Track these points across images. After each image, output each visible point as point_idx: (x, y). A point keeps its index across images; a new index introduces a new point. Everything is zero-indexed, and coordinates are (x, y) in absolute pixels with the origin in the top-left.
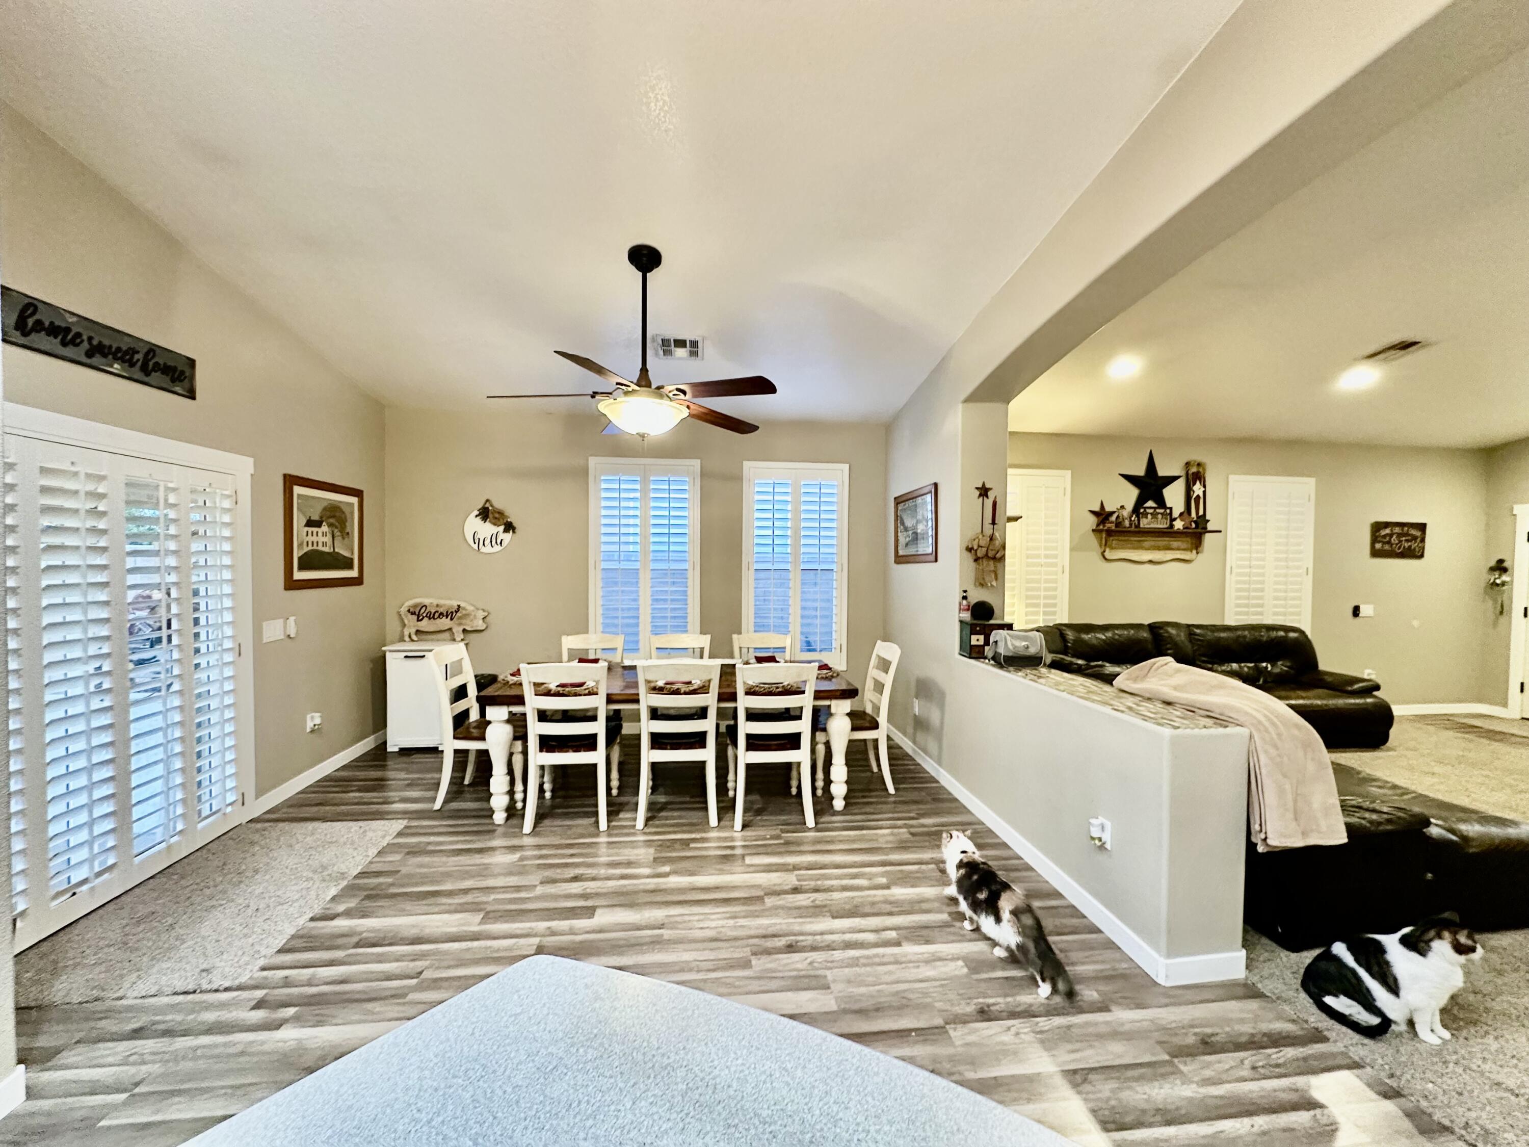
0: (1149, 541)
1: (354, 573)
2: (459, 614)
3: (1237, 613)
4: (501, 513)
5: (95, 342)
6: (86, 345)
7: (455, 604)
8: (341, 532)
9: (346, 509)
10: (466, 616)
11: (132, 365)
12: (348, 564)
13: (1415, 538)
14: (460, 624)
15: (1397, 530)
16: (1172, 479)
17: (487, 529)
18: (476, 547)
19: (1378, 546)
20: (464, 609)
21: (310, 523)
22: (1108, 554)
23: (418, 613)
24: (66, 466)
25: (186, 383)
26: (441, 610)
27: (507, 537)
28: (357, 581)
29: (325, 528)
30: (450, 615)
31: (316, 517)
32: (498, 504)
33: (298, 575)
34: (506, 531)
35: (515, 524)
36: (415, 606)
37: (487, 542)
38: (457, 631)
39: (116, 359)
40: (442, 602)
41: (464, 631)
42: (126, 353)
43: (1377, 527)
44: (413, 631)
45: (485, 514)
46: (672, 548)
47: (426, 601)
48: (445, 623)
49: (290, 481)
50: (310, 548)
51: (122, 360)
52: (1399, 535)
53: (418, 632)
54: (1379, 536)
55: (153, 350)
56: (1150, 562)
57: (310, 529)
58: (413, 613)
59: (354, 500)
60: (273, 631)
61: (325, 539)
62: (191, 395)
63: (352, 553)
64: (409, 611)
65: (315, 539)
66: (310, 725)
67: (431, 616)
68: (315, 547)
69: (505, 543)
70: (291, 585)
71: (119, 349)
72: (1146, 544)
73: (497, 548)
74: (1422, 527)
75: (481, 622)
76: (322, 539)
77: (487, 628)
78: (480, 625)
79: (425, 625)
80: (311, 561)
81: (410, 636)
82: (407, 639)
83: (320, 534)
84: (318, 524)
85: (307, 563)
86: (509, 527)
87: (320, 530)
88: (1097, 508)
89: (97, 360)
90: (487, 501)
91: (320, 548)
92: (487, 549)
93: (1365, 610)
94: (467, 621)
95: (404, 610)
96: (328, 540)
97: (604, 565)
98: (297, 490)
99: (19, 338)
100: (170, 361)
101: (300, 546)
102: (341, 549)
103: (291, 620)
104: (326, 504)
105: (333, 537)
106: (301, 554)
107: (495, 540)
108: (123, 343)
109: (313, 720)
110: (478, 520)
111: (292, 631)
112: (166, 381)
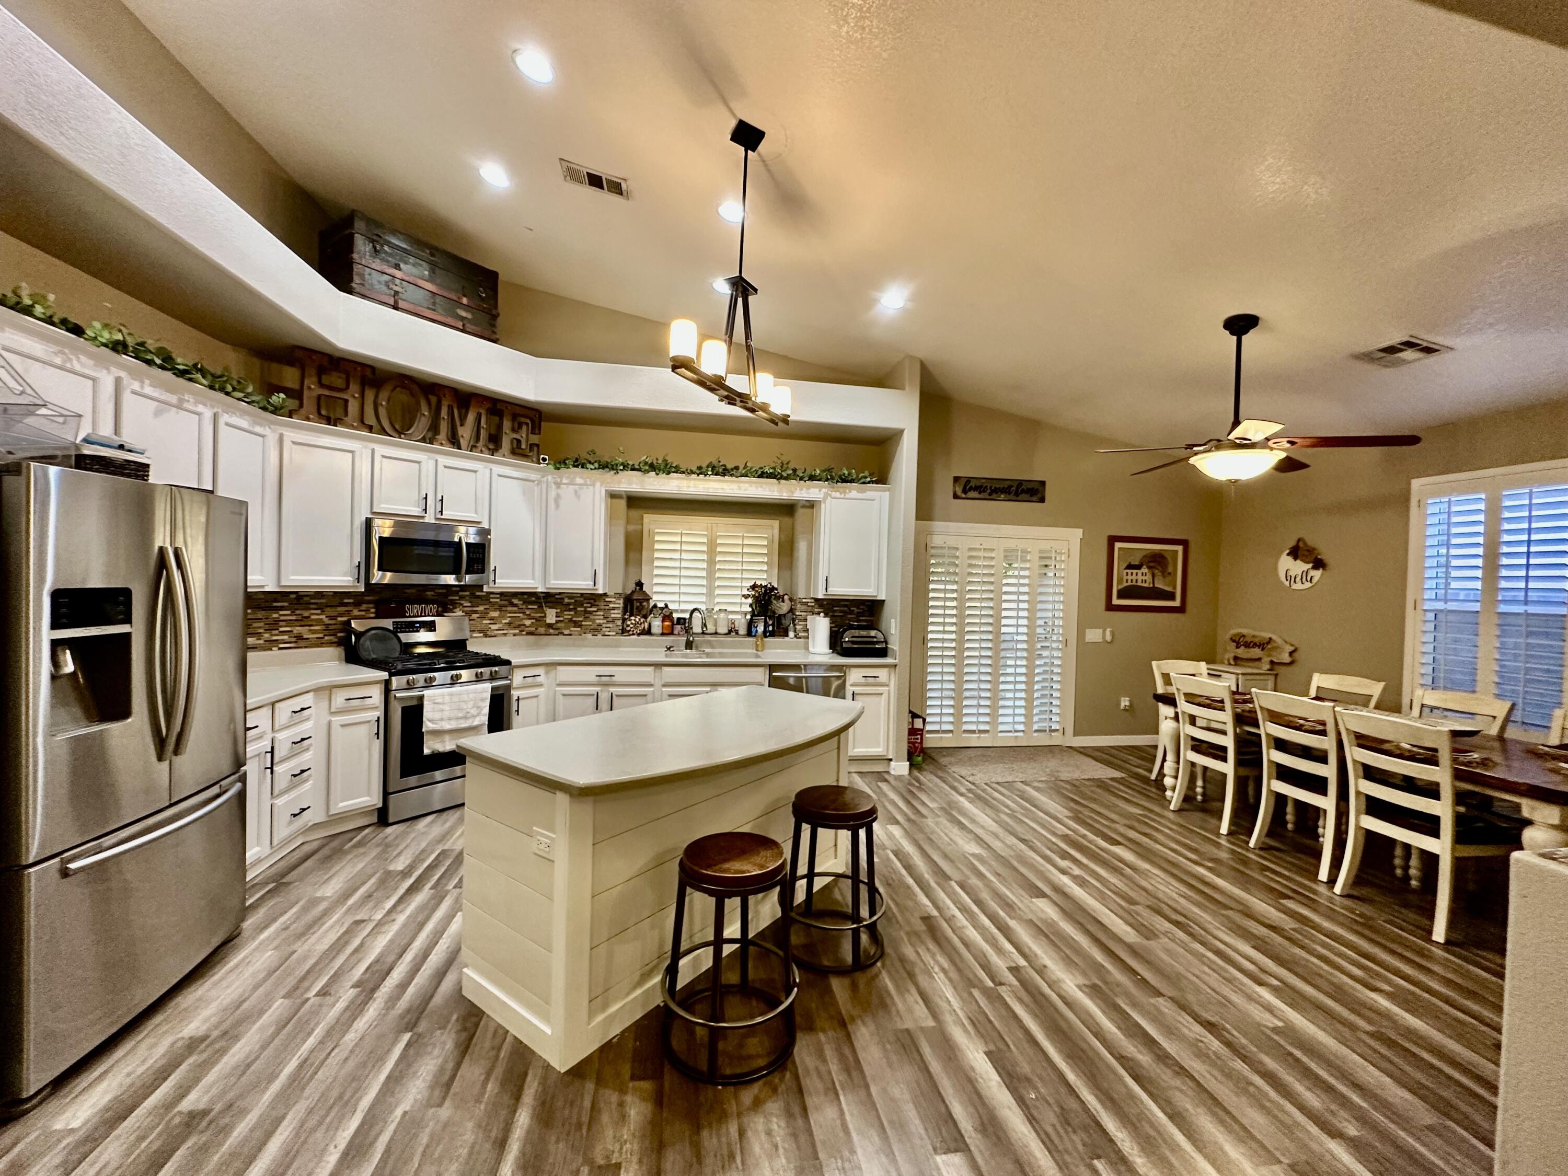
1: (1177, 603)
2: (1269, 646)
4: (1312, 551)
5: (994, 488)
6: (990, 490)
7: (1267, 635)
8: (1163, 573)
9: (1166, 555)
10: (1276, 648)
11: (1010, 493)
12: (1171, 597)
14: (1269, 656)
17: (1299, 567)
18: (1287, 583)
20: (1275, 642)
21: (1130, 567)
23: (1239, 641)
24: (979, 546)
25: (1040, 495)
26: (1256, 640)
27: (1317, 574)
28: (1181, 610)
29: (1145, 570)
30: (1263, 645)
31: (1136, 562)
32: (1311, 541)
33: (1116, 601)
34: (1315, 567)
35: (1325, 561)
36: (1235, 635)
37: (1298, 579)
38: (1266, 660)
39: (1002, 493)
40: (1256, 633)
41: (1272, 662)
42: (1008, 488)
44: (1232, 655)
45: (1295, 553)
46: (1532, 585)
47: (1244, 631)
48: (1256, 652)
49: (1112, 540)
50: (1129, 583)
51: (1006, 493)
53: (1236, 658)
55: (1020, 483)
57: (1130, 571)
58: (1234, 641)
59: (1180, 548)
60: (1094, 635)
61: (1144, 578)
62: (1043, 501)
63: (1175, 588)
64: (1231, 639)
65: (1134, 577)
66: (1122, 706)
67: (1247, 645)
68: (1134, 583)
69: (1315, 580)
70: (1110, 607)
71: (1005, 487)
73: (1308, 585)
75: (1287, 655)
76: (1140, 577)
77: (1292, 663)
78: (1286, 658)
79: (1242, 652)
80: (1127, 592)
81: (1228, 661)
82: (1226, 662)
83: (1140, 574)
84: (1138, 567)
85: (1122, 594)
86: (1319, 564)
87: (1140, 572)
89: (994, 496)
90: (1299, 540)
91: (1139, 584)
92: (1298, 586)
94: (1274, 653)
95: (1228, 637)
96: (1148, 578)
97: (1427, 605)
98: (1118, 545)
99: (963, 496)
100: (1030, 486)
101: (1120, 581)
102: (1160, 585)
103: (1108, 630)
104: (1144, 553)
105: (1153, 576)
106: (1120, 587)
107: (1305, 576)
108: (1006, 485)
109: (1125, 702)
110: (1290, 559)
111: (1109, 638)
112: (1027, 497)
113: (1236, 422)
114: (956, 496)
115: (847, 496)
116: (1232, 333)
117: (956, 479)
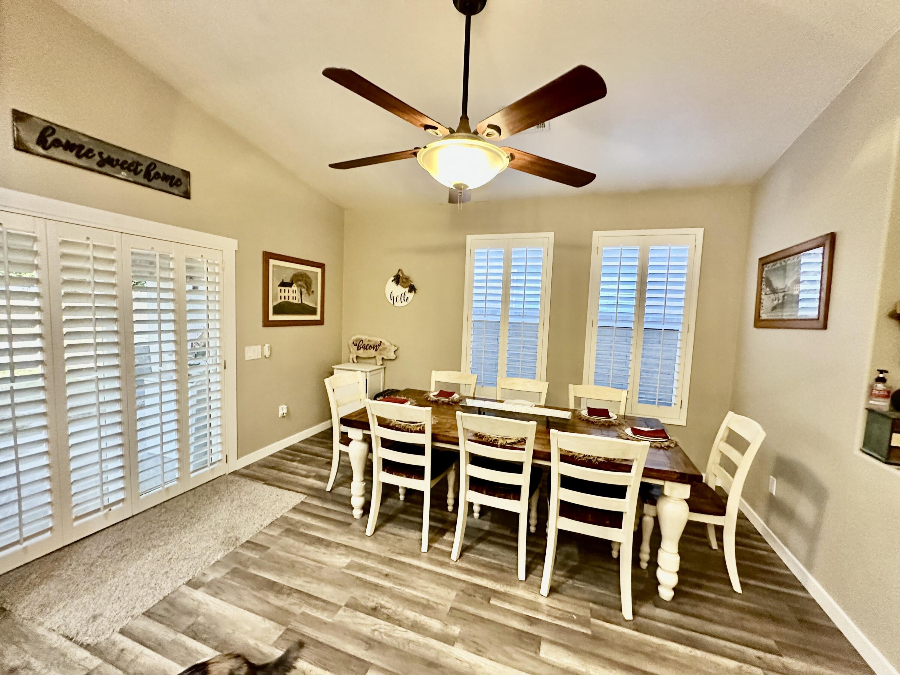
1: (317, 317)
2: (380, 347)
4: (407, 279)
5: (105, 156)
6: (97, 158)
7: (379, 340)
8: (307, 290)
9: (310, 275)
10: (385, 349)
11: (136, 173)
12: (313, 311)
14: (380, 354)
17: (399, 290)
18: (392, 302)
20: (384, 344)
21: (283, 284)
23: (359, 345)
25: (182, 188)
26: (371, 344)
27: (410, 296)
28: (320, 323)
29: (294, 287)
30: (375, 347)
31: (288, 280)
32: (406, 272)
33: (272, 317)
34: (410, 291)
35: (416, 287)
36: (357, 340)
37: (399, 299)
38: (379, 358)
39: (123, 168)
41: (383, 359)
42: (132, 164)
44: (355, 356)
45: (397, 280)
46: (526, 306)
47: (363, 337)
49: (268, 256)
50: (283, 300)
51: (129, 170)
53: (357, 357)
55: (154, 164)
57: (282, 289)
58: (355, 345)
59: (319, 270)
60: (254, 352)
61: (294, 295)
62: (187, 195)
63: (316, 304)
64: (353, 343)
65: (286, 294)
66: (281, 413)
67: (365, 348)
68: (287, 300)
69: (409, 300)
70: (267, 323)
71: (125, 162)
73: (405, 303)
75: (393, 353)
76: (291, 295)
77: (396, 358)
79: (362, 353)
80: (282, 308)
81: (353, 360)
82: (351, 361)
83: (291, 291)
84: (290, 285)
85: (278, 310)
86: (412, 289)
87: (291, 289)
89: (107, 168)
90: (400, 270)
91: (291, 300)
92: (399, 304)
94: (385, 353)
95: (351, 342)
96: (297, 295)
97: (475, 318)
98: (272, 262)
99: (40, 150)
100: (165, 170)
101: (274, 299)
102: (307, 301)
103: (267, 346)
104: (296, 272)
105: (301, 293)
106: (275, 304)
107: (403, 297)
108: (128, 158)
109: (283, 410)
110: (394, 284)
111: (267, 354)
112: (165, 185)
113: (464, 117)
114: (21, 147)
117: (19, 117)
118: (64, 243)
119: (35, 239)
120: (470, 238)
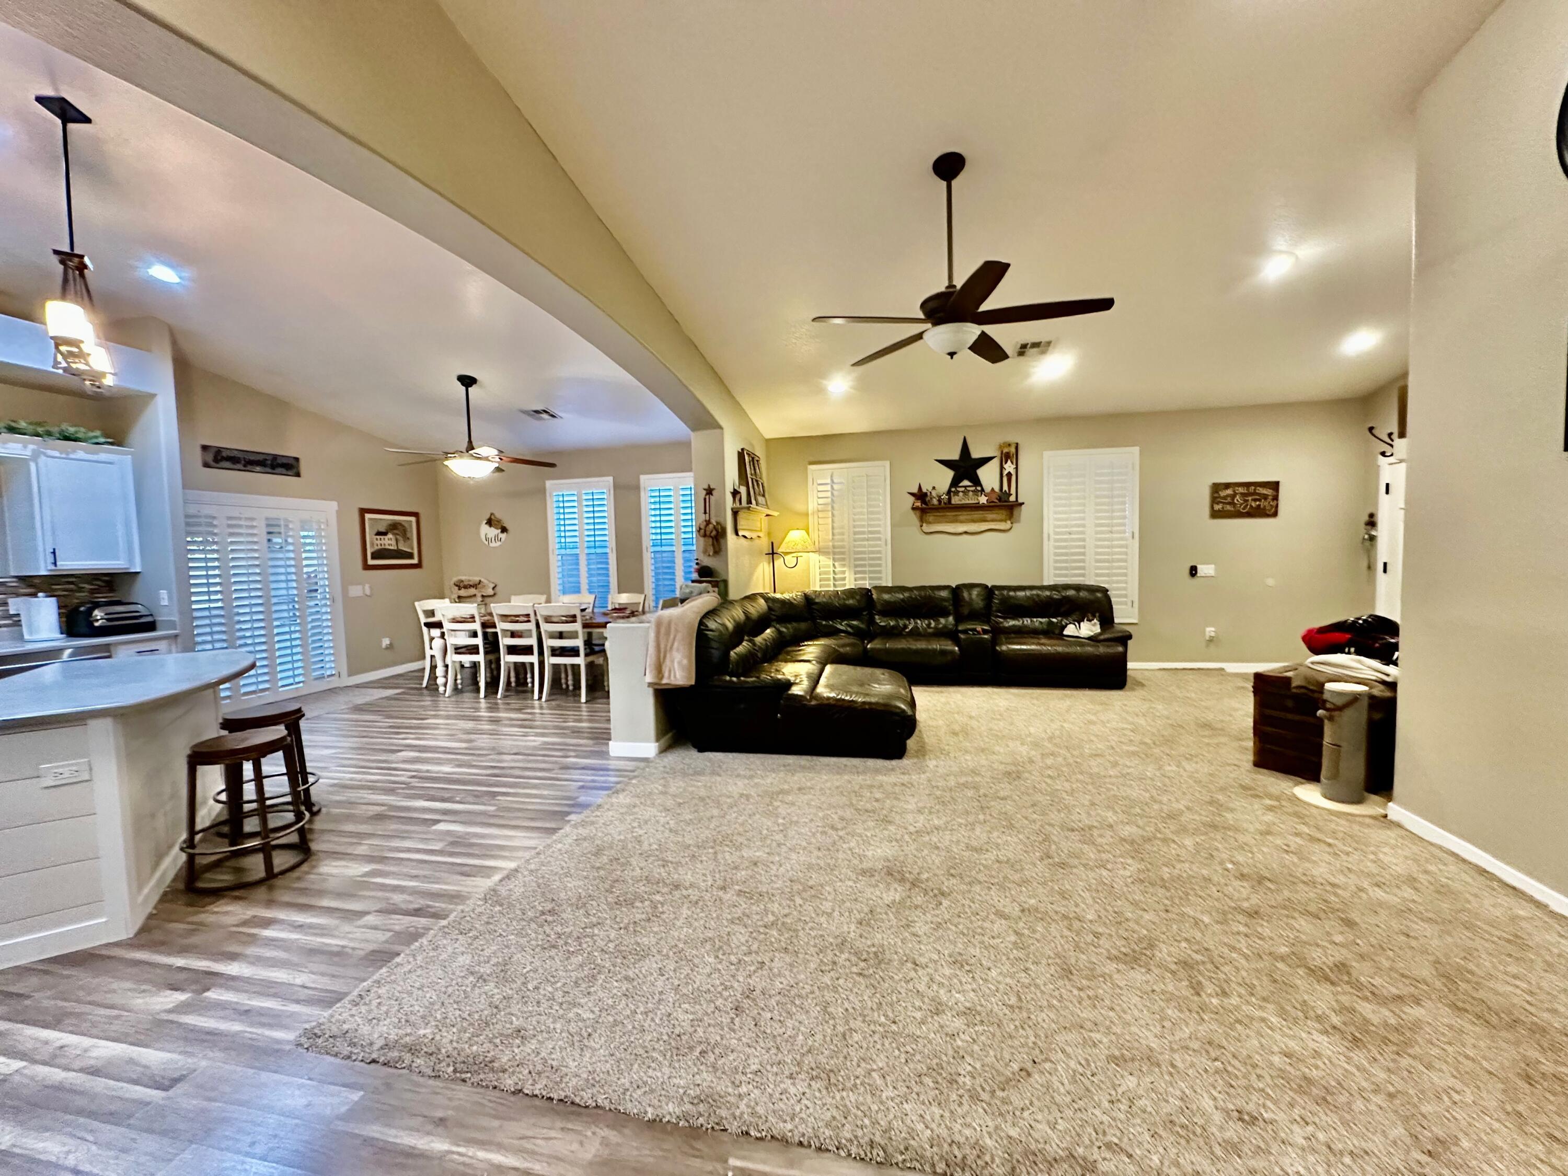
0: (964, 515)
1: (415, 561)
2: (480, 585)
3: (1056, 575)
4: (499, 521)
5: (248, 460)
6: (244, 462)
7: (477, 579)
8: (403, 537)
9: (406, 525)
10: (484, 586)
11: (266, 466)
12: (410, 556)
13: (1265, 497)
14: (480, 592)
15: (1241, 490)
16: (985, 461)
17: (493, 532)
18: (487, 543)
19: (1217, 507)
20: (483, 582)
21: (379, 533)
22: (926, 528)
23: (460, 585)
24: (237, 515)
25: (295, 471)
26: (471, 583)
27: (503, 536)
28: (418, 566)
29: (390, 536)
30: (475, 586)
31: (382, 530)
32: (498, 515)
33: (371, 562)
34: (502, 532)
35: (508, 527)
36: (457, 581)
37: (493, 540)
38: (479, 595)
39: (258, 465)
40: (471, 578)
41: (483, 596)
42: (263, 461)
43: (1216, 488)
44: (456, 596)
45: (490, 522)
46: (597, 539)
47: (463, 578)
48: (472, 591)
49: (363, 512)
50: (380, 547)
51: (261, 465)
52: (1243, 495)
53: (459, 597)
54: (1219, 497)
55: (275, 457)
56: (966, 533)
57: (378, 537)
58: (457, 585)
59: (413, 519)
60: (355, 591)
61: (391, 542)
62: (298, 475)
63: (412, 549)
64: (455, 584)
65: (382, 542)
66: (384, 645)
67: (466, 587)
68: (383, 546)
69: (502, 540)
70: (367, 567)
71: (259, 460)
72: (961, 518)
73: (499, 543)
74: (1275, 486)
75: (491, 590)
76: (387, 542)
77: (494, 594)
78: (491, 592)
79: (463, 592)
80: (379, 554)
81: (454, 600)
83: (387, 539)
84: (385, 534)
85: (375, 556)
86: (504, 530)
87: (387, 537)
88: (915, 490)
89: (249, 468)
90: (492, 514)
91: (387, 547)
92: (493, 545)
93: (1203, 570)
94: (484, 590)
96: (394, 542)
97: (558, 552)
98: (368, 516)
100: (285, 461)
101: (372, 544)
102: (403, 547)
103: (368, 586)
104: (389, 522)
105: (397, 541)
106: (373, 550)
107: (497, 538)
108: (261, 458)
109: (386, 642)
110: (487, 527)
111: (368, 592)
112: (283, 471)
113: (470, 442)
114: (206, 465)
115: (72, 456)
116: (463, 384)
117: (205, 448)
118: (230, 518)
119: (214, 518)
120: (549, 484)
